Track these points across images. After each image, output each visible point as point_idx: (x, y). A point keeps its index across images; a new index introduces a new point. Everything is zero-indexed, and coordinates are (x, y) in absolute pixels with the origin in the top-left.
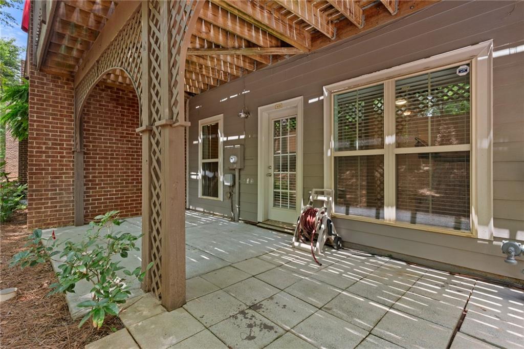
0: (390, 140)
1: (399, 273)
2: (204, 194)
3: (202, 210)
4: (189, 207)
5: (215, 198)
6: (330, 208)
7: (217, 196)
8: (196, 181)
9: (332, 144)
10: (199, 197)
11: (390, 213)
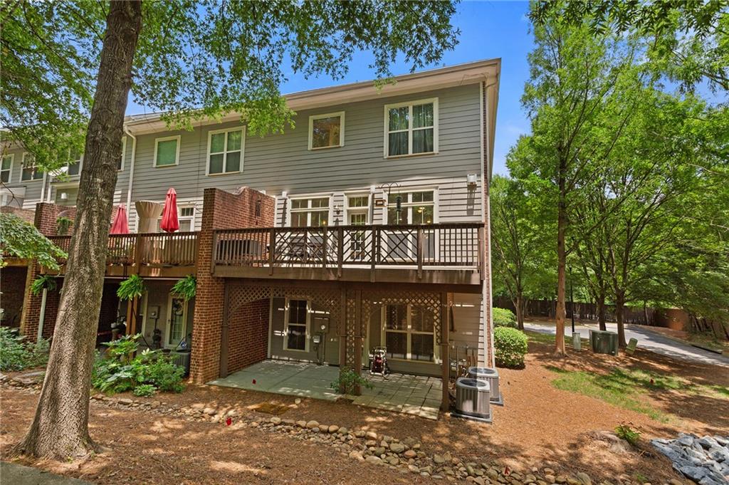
0: (409, 327)
1: (414, 379)
2: (289, 347)
3: (287, 359)
4: (271, 356)
5: (302, 351)
6: (383, 354)
7: (304, 349)
8: (282, 338)
9: (385, 325)
10: (284, 349)
11: (409, 356)
